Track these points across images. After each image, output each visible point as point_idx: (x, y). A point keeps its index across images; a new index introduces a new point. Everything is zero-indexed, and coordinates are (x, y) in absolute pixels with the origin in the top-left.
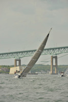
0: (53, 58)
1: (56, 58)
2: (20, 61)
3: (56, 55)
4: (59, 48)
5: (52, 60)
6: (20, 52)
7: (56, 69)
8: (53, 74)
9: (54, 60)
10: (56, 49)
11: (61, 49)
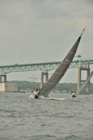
1: (47, 74)
2: (5, 76)
3: (47, 71)
5: (43, 77)
6: (5, 67)
11: (52, 65)
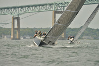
0: (14, 18)
1: (18, 19)
3: (18, 15)
4: (22, 7)
5: (14, 22)
7: (17, 33)
8: (14, 39)
9: (16, 21)
10: (18, 7)
11: (24, 8)
